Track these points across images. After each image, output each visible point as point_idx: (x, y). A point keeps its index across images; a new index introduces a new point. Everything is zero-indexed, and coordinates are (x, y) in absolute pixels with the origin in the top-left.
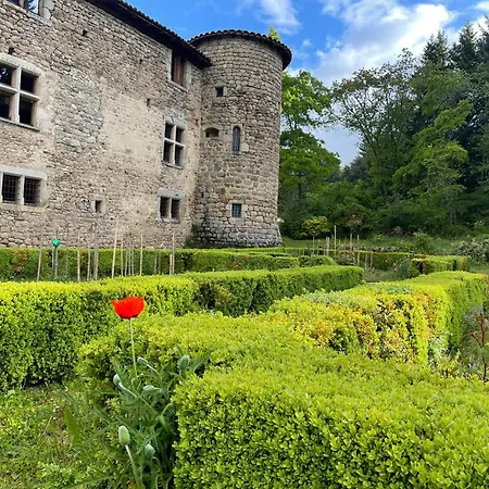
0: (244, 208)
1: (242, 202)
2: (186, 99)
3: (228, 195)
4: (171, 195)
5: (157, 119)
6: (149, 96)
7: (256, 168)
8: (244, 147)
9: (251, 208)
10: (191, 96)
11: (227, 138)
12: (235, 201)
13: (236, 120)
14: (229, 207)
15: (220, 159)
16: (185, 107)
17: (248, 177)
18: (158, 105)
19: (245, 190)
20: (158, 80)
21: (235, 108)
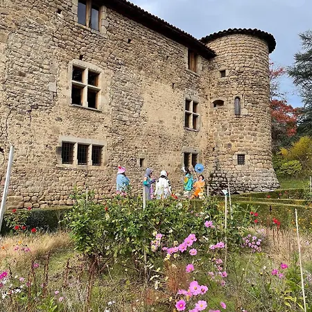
0: (247, 157)
1: (245, 153)
2: (198, 82)
3: (233, 148)
4: (191, 151)
5: (180, 97)
6: (174, 81)
7: (255, 127)
8: (244, 112)
9: (253, 157)
10: (202, 79)
11: (230, 106)
12: (240, 153)
13: (236, 93)
14: (235, 157)
15: (226, 122)
16: (198, 87)
17: (249, 134)
18: (180, 87)
19: (247, 144)
20: (179, 70)
21: (236, 84)
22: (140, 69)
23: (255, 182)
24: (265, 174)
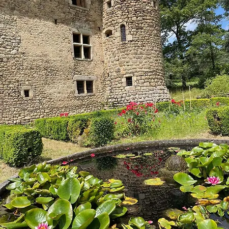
0: (134, 79)
1: (132, 75)
3: (122, 72)
6: (56, 17)
7: (140, 50)
8: (129, 37)
9: (139, 78)
10: (92, 13)
11: (117, 34)
12: (127, 75)
13: (121, 20)
14: (124, 80)
15: (115, 49)
16: (87, 21)
17: (134, 58)
18: (64, 22)
19: (134, 67)
20: (61, 6)
21: (120, 12)
22: (13, 9)
23: (141, 100)
24: (151, 92)
